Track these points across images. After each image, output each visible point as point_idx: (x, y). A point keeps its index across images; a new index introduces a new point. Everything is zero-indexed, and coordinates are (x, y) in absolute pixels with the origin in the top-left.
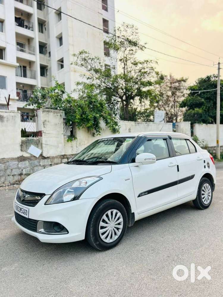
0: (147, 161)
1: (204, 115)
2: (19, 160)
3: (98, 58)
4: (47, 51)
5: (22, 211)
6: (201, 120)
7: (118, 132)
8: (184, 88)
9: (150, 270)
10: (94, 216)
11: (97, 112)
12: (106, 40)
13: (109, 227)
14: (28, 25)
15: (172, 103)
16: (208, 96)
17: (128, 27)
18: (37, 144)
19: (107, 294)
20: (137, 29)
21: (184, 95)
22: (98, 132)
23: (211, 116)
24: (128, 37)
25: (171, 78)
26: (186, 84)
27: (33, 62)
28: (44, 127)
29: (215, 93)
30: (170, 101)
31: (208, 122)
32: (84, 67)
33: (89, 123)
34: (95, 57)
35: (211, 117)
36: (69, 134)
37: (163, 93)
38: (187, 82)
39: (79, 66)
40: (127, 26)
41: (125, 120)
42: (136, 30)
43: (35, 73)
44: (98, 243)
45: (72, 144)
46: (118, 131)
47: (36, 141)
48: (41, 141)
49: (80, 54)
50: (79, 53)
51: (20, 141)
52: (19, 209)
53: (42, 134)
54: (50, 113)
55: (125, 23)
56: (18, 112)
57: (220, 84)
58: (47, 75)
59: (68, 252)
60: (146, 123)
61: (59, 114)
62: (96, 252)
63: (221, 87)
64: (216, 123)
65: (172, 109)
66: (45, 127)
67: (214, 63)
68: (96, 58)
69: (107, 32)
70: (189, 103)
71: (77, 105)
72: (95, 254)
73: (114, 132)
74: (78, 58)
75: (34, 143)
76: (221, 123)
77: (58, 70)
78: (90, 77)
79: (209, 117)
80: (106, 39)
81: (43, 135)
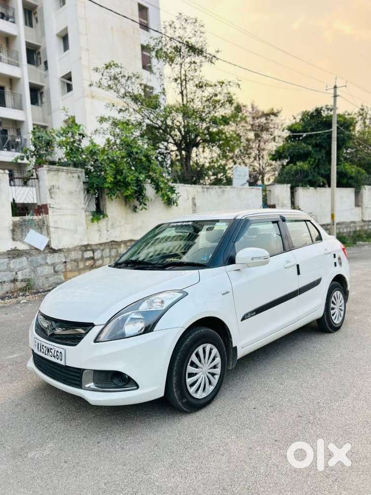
0: (255, 261)
1: (311, 173)
2: (10, 256)
3: (137, 76)
4: (40, 59)
5: (50, 354)
6: (307, 181)
7: (175, 204)
8: (274, 127)
9: (276, 440)
10: (178, 358)
11: (141, 170)
12: (149, 44)
13: (201, 373)
14: (5, 13)
15: (256, 152)
16: (318, 142)
17: (188, 21)
18: (41, 228)
19: (218, 486)
20: (203, 26)
21: (274, 137)
22: (143, 205)
23: (322, 174)
24: (188, 40)
25: (253, 110)
26: (279, 119)
27: (18, 79)
28: (52, 198)
29: (330, 137)
30: (252, 148)
31: (317, 184)
32: (113, 91)
33: (129, 190)
34: (133, 73)
35: (323, 176)
36: (94, 208)
37: (241, 134)
38: (279, 116)
39: (103, 89)
40: (186, 20)
41: (185, 183)
42: (202, 28)
43: (21, 99)
44: (185, 400)
45: (99, 226)
46: (176, 202)
47: (38, 222)
48: (47, 222)
49: (107, 68)
50: (105, 66)
51: (11, 223)
52: (45, 349)
53: (47, 209)
54: (60, 173)
55: (183, 15)
56: (5, 173)
57: (336, 122)
58: (42, 103)
59: (133, 418)
60: (220, 188)
61: (76, 175)
62: (181, 415)
63: (337, 127)
64: (330, 186)
65: (255, 161)
66: (53, 196)
67: (327, 87)
68: (134, 75)
69: (145, 27)
70: (288, 153)
71: (108, 158)
72: (180, 418)
73: (169, 204)
74: (103, 75)
75: (35, 225)
76: (338, 186)
77: (63, 95)
78: (124, 109)
79: (319, 176)
80: (149, 42)
81: (50, 211)
